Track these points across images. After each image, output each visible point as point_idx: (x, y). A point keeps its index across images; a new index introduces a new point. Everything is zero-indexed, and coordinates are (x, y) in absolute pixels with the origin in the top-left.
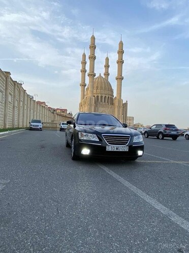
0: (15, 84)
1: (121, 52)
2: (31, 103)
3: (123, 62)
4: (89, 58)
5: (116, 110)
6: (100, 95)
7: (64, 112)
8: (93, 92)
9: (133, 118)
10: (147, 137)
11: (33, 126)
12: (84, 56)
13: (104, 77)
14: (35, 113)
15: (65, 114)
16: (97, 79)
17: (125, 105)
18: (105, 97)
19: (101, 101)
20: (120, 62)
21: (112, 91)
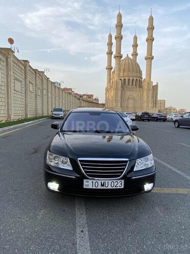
0: (36, 73)
1: (151, 28)
2: (55, 91)
3: (153, 40)
4: (116, 38)
5: (145, 93)
6: (127, 78)
7: (90, 98)
8: (119, 75)
9: (164, 101)
10: (178, 127)
11: (55, 114)
12: (110, 36)
13: (132, 58)
14: (61, 100)
15: (91, 100)
16: (124, 62)
17: (155, 88)
18: (133, 80)
19: (129, 85)
20: (150, 40)
21: (140, 72)
